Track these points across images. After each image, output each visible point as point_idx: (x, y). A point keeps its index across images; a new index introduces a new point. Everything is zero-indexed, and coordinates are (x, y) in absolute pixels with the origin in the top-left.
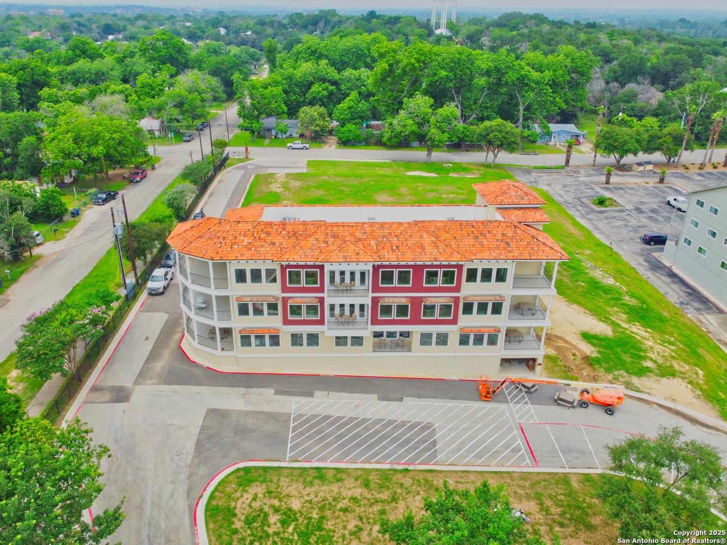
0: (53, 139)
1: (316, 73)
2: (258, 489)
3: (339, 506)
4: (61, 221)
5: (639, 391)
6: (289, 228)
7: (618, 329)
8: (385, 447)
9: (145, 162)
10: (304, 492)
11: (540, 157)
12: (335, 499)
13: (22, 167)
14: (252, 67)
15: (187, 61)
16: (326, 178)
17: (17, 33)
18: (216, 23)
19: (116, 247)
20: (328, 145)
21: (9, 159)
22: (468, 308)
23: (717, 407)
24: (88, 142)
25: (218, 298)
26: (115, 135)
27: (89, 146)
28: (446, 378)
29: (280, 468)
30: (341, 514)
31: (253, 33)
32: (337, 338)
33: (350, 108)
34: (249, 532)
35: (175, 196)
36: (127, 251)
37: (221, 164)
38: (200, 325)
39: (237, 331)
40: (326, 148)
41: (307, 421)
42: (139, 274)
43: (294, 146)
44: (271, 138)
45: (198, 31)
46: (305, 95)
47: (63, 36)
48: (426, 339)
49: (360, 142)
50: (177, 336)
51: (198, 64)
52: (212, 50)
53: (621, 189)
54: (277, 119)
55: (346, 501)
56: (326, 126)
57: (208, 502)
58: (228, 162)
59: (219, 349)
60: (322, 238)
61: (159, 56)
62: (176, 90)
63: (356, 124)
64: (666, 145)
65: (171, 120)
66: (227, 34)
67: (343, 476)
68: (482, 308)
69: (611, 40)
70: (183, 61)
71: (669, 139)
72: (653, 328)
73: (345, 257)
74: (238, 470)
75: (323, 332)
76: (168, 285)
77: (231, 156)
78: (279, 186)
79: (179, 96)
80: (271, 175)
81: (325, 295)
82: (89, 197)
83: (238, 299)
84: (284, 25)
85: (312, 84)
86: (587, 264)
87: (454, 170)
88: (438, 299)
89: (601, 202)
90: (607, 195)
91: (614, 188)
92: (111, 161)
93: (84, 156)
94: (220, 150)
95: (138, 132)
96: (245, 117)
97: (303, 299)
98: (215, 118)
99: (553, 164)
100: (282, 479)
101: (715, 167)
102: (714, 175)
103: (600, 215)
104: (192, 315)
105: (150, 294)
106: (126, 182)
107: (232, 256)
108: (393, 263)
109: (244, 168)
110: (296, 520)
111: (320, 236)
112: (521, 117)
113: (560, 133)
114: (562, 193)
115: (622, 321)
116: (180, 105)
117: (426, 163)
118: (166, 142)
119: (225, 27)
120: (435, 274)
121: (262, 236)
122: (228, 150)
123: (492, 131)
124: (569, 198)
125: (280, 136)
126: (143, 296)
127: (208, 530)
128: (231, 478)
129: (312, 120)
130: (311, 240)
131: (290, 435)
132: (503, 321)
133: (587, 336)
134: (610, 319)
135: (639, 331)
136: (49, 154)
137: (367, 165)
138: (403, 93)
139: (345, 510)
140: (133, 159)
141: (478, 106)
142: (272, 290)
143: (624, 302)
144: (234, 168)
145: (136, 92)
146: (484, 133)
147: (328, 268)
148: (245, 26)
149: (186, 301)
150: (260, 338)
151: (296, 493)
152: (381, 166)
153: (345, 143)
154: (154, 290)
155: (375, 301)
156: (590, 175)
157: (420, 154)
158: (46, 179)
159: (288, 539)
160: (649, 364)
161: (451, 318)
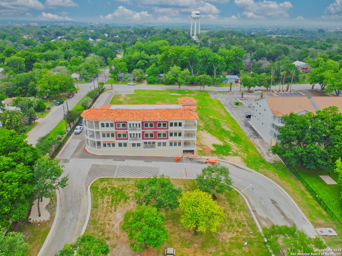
0: (40, 83)
1: (140, 56)
2: (106, 183)
3: (128, 186)
4: (44, 111)
5: (225, 160)
6: (118, 111)
7: (225, 143)
8: (144, 173)
9: (74, 90)
10: (118, 183)
11: (223, 88)
12: (127, 185)
13: (29, 93)
14: (118, 51)
15: (91, 50)
16: (140, 96)
17: (19, 36)
18: (104, 32)
19: (64, 119)
20: (143, 84)
21: (24, 90)
22: (171, 135)
23: (246, 164)
24: (53, 84)
25: (96, 132)
26: (63, 81)
27: (54, 85)
28: (166, 156)
29: (112, 178)
30: (128, 188)
31: (119, 36)
32: (133, 144)
33: (152, 70)
34: (102, 192)
35: (84, 102)
36: (68, 120)
37: (102, 91)
38: (91, 141)
39: (102, 142)
40: (142, 85)
41: (121, 167)
42: (71, 128)
43: (130, 84)
44: (122, 81)
45: (96, 35)
46: (136, 64)
47: (39, 37)
48: (159, 144)
49: (156, 82)
50: (84, 146)
51: (95, 51)
52: (101, 45)
53: (247, 99)
54: (124, 74)
55: (130, 185)
56: (143, 77)
57: (91, 185)
58: (105, 90)
59: (97, 148)
60: (127, 114)
61: (80, 48)
62: (86, 63)
63: (154, 76)
64: (265, 84)
65: (84, 74)
66: (108, 37)
67: (130, 180)
68: (176, 134)
69: (257, 43)
70: (89, 50)
71: (266, 81)
72: (237, 143)
73: (133, 119)
74: (100, 178)
75: (128, 142)
76: (81, 131)
77: (106, 88)
78: (123, 99)
79: (87, 65)
80: (120, 95)
81: (128, 131)
82: (54, 103)
83: (102, 132)
84: (132, 33)
85: (138, 60)
86: (223, 124)
87: (188, 93)
88: (162, 131)
89: (237, 104)
90: (241, 101)
91: (244, 99)
92: (61, 90)
93: (52, 89)
94: (102, 86)
95: (71, 80)
96: (112, 73)
97: (122, 132)
98: (101, 73)
99: (226, 91)
100: (113, 180)
101: (283, 92)
102: (282, 94)
103: (235, 108)
104: (88, 138)
105: (75, 134)
106: (66, 98)
107: (100, 119)
108: (148, 121)
109: (111, 92)
110: (115, 189)
111: (127, 113)
112: (215, 73)
113: (231, 79)
114: (225, 101)
115: (228, 141)
116: (87, 68)
117: (179, 90)
118: (82, 83)
119: (108, 33)
120: (160, 124)
121: (109, 113)
122: (105, 86)
123: (202, 79)
124: (227, 103)
125: (125, 80)
126: (73, 134)
127: (91, 191)
128: (98, 180)
129: (137, 74)
130: (124, 115)
131: (116, 171)
132: (182, 139)
133: (214, 145)
134: (224, 140)
135: (232, 144)
136: (39, 88)
137: (156, 91)
138: (171, 64)
139: (129, 187)
140: (69, 89)
141: (199, 69)
142: (112, 130)
143: (230, 135)
144: (107, 93)
145: (70, 63)
146: (198, 80)
147: (128, 122)
148: (116, 33)
149: (87, 134)
150: (109, 144)
151: (116, 184)
152: (161, 91)
153: (150, 83)
154: (76, 132)
155: (143, 132)
156: (238, 94)
157: (176, 87)
158: (38, 96)
159: (113, 193)
160: (231, 153)
161: (166, 137)
